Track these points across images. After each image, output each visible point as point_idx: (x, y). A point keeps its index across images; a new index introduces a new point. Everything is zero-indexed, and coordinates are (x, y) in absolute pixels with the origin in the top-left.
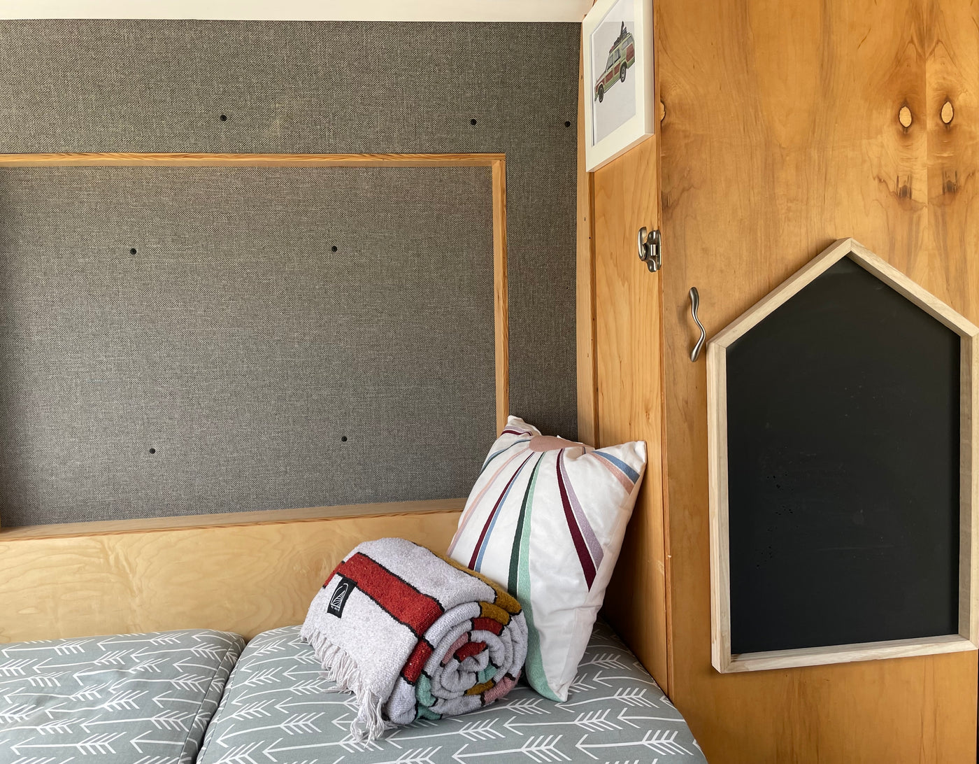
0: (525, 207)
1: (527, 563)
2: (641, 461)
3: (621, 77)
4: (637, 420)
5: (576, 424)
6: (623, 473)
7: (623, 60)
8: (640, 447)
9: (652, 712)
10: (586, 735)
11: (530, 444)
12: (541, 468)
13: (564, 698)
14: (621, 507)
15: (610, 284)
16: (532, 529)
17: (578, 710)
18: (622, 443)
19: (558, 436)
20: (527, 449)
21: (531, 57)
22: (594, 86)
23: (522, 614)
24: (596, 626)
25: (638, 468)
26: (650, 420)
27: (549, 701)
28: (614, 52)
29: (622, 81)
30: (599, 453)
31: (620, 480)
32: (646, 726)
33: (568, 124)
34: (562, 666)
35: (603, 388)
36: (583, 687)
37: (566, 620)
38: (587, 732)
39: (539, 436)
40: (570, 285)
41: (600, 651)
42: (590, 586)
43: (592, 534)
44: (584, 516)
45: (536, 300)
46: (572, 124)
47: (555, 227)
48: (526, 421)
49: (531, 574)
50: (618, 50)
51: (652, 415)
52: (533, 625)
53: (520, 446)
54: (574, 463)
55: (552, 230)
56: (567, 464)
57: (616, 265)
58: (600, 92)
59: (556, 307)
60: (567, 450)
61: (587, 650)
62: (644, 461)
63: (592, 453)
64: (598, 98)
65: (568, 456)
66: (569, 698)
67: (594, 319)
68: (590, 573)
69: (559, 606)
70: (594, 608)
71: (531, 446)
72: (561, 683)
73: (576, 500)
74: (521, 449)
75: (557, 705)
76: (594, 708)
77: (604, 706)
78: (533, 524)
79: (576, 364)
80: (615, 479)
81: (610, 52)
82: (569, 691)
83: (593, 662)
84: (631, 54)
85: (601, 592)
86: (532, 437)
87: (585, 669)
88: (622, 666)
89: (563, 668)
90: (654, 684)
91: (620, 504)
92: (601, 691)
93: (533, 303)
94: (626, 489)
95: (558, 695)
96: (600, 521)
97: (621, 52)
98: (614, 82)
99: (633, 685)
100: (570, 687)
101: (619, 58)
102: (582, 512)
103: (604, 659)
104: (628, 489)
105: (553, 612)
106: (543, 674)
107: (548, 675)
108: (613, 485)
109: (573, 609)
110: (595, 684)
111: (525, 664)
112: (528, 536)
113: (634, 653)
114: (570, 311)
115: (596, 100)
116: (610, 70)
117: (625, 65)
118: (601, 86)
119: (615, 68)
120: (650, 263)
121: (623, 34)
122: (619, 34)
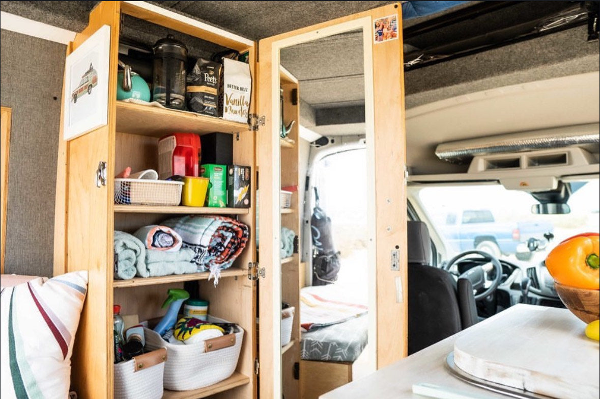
3: (88, 91)
7: (90, 82)
15: (77, 192)
21: (34, 56)
22: (71, 93)
26: (100, 271)
28: (85, 77)
29: (89, 94)
33: (55, 98)
35: (72, 253)
40: (51, 192)
45: (28, 200)
46: (58, 101)
47: (44, 156)
50: (88, 77)
51: (101, 268)
55: (42, 158)
57: (82, 181)
58: (75, 97)
59: (42, 204)
67: (66, 212)
79: (53, 240)
81: (83, 77)
84: (95, 80)
93: (26, 201)
97: (89, 79)
98: (84, 94)
101: (88, 81)
114: (51, 207)
115: (72, 101)
116: (82, 86)
117: (91, 85)
118: (76, 94)
119: (85, 86)
120: (103, 181)
121: (91, 69)
122: (88, 69)
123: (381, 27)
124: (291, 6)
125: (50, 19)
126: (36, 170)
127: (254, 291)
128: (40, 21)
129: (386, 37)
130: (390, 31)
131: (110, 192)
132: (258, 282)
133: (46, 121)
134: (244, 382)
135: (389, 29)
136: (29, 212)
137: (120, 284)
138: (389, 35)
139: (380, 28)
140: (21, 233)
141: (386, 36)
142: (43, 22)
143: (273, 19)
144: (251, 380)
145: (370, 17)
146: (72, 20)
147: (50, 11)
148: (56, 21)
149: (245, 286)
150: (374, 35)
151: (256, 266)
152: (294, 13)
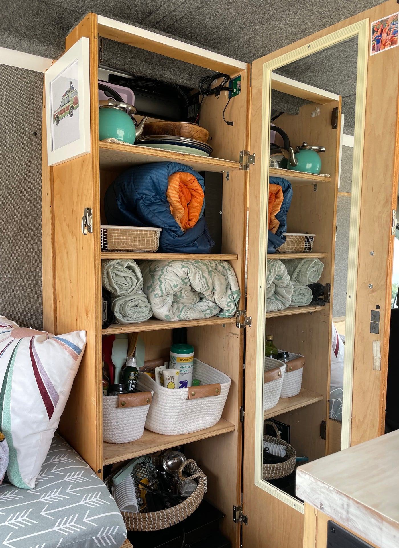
0: (7, 182)
1: (9, 408)
2: (83, 342)
3: (70, 114)
4: (81, 318)
5: (42, 319)
6: (72, 349)
7: (71, 104)
8: (83, 334)
9: (87, 484)
10: (47, 506)
11: (11, 334)
12: (19, 349)
13: (33, 486)
14: (71, 369)
15: (64, 236)
16: (12, 387)
17: (41, 492)
18: (72, 331)
19: (31, 328)
20: (9, 337)
21: (10, 87)
22: (53, 115)
23: (5, 440)
24: (53, 440)
25: (81, 346)
26: (89, 318)
27: (23, 490)
28: (65, 97)
29: (71, 117)
30: (57, 338)
31: (70, 354)
32: (83, 492)
33: (35, 134)
34: (32, 468)
35: (60, 298)
36: (45, 477)
37: (34, 440)
38: (47, 504)
39: (18, 328)
40: (38, 233)
41: (56, 454)
42: (50, 417)
43: (52, 387)
44: (47, 376)
46: (38, 134)
47: (28, 196)
48: (8, 318)
49: (11, 415)
50: (68, 97)
51: (90, 315)
52: (13, 446)
53: (4, 335)
54: (42, 344)
55: (26, 198)
56: (37, 346)
57: (68, 225)
58: (57, 119)
59: (29, 247)
60: (37, 337)
61: (48, 454)
62: (85, 342)
63: (53, 339)
64: (55, 122)
65: (37, 341)
66: (36, 485)
67: (54, 256)
68: (50, 410)
69: (30, 432)
70: (52, 430)
71: (12, 335)
72: (31, 478)
73: (42, 368)
74: (5, 337)
75: (28, 491)
76: (51, 489)
77: (57, 486)
78: (13, 385)
79: (42, 282)
80: (67, 353)
81: (63, 96)
82: (36, 481)
83: (51, 461)
84: (76, 102)
85: (57, 420)
86: (13, 329)
87: (46, 467)
88: (69, 461)
89: (32, 469)
90: (89, 467)
91: (70, 368)
92: (57, 477)
93: (13, 243)
94: (74, 358)
95: (29, 485)
96: (58, 379)
97: (70, 99)
98: (65, 116)
99: (75, 470)
100: (37, 479)
101: (69, 102)
102: (46, 374)
103: (58, 458)
104: (75, 358)
105: (26, 437)
106: (19, 475)
107: (22, 475)
108: (66, 357)
109: (40, 432)
110: (53, 474)
111: (7, 470)
112: (10, 392)
113: (76, 451)
114: (38, 249)
115: (54, 123)
116: (63, 108)
117: (72, 107)
118: (57, 116)
119: (66, 108)
120: (89, 228)
121: (71, 89)
122: (68, 88)
123: (380, 31)
124: (292, 19)
125: (25, 46)
126: (21, 211)
127: (241, 339)
128: (15, 49)
129: (385, 46)
130: (389, 37)
131: (97, 240)
132: (245, 329)
133: (28, 159)
134: (230, 430)
135: (389, 33)
136: (16, 255)
137: (108, 331)
138: (389, 41)
139: (379, 34)
140: (11, 276)
141: (385, 44)
142: (18, 50)
143: (270, 35)
144: (237, 428)
145: (368, 19)
146: (48, 46)
147: (24, 38)
148: (31, 49)
149: (233, 334)
150: (371, 43)
151: (244, 314)
152: (294, 27)
